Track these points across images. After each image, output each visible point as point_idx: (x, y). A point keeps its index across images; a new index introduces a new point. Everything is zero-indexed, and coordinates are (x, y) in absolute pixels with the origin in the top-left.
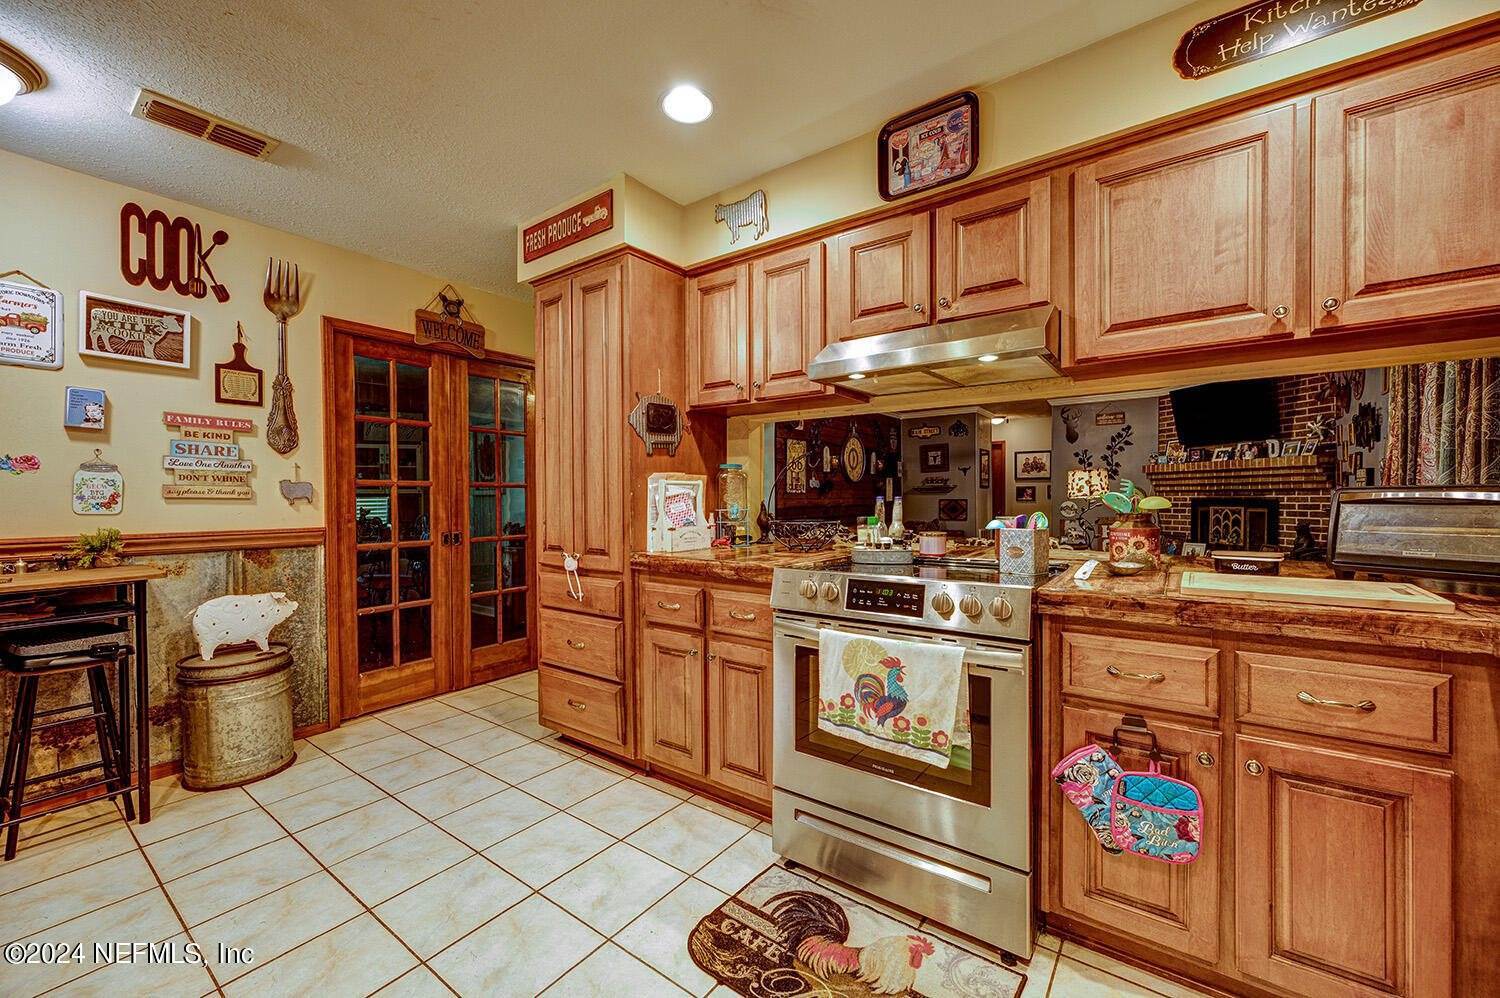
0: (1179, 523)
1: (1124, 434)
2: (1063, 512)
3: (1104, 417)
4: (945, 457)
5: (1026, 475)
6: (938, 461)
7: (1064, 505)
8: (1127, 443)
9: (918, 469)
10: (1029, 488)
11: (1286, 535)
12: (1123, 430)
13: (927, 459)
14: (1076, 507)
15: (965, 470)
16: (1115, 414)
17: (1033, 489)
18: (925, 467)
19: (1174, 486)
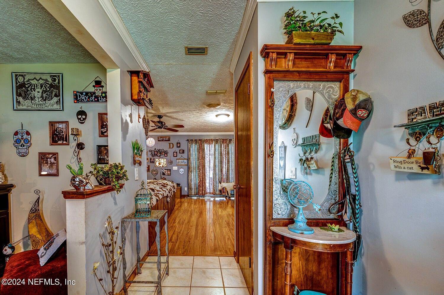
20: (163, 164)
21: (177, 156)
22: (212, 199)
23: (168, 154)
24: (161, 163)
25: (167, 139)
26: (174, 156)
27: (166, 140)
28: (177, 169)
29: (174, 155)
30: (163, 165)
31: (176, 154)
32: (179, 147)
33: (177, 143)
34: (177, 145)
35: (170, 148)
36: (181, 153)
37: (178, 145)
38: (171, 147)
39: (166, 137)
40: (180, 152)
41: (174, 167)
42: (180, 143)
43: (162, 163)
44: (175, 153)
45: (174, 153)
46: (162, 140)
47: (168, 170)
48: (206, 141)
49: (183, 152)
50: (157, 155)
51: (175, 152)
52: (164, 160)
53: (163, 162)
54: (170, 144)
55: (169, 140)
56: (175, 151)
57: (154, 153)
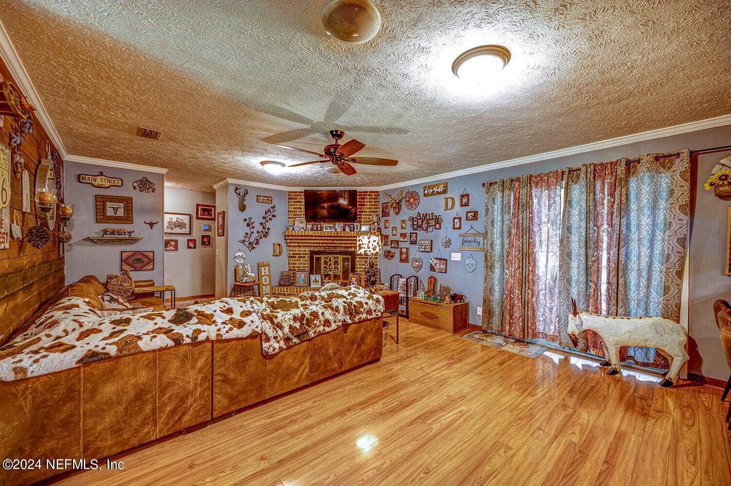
0: (301, 264)
1: (272, 210)
2: (236, 260)
3: (262, 198)
4: (129, 210)
5: (170, 231)
6: (121, 213)
7: (237, 255)
8: (273, 216)
9: (92, 217)
10: (172, 240)
11: (358, 268)
12: (272, 208)
13: (104, 209)
14: (244, 256)
15: (151, 225)
16: (268, 197)
17: (176, 241)
18: (101, 215)
19: (300, 243)
20: (366, 247)
21: (460, 228)
22: (556, 358)
23: (442, 224)
24: (362, 246)
25: (441, 189)
26: (454, 228)
27: (438, 193)
28: (460, 259)
29: (454, 225)
30: (367, 249)
31: (458, 224)
32: (467, 204)
33: (462, 196)
34: (461, 199)
35: (446, 209)
36: (470, 220)
37: (465, 200)
38: (449, 206)
39: (438, 185)
40: (467, 217)
41: (453, 255)
42: (467, 195)
43: (364, 246)
44: (456, 220)
45: (454, 220)
46: (433, 194)
47: (440, 259)
48: (538, 179)
49: (475, 216)
50: (421, 226)
51: (456, 218)
52: (369, 238)
53: (367, 243)
54: (446, 199)
55: (445, 192)
56: (458, 216)
57: (418, 223)
